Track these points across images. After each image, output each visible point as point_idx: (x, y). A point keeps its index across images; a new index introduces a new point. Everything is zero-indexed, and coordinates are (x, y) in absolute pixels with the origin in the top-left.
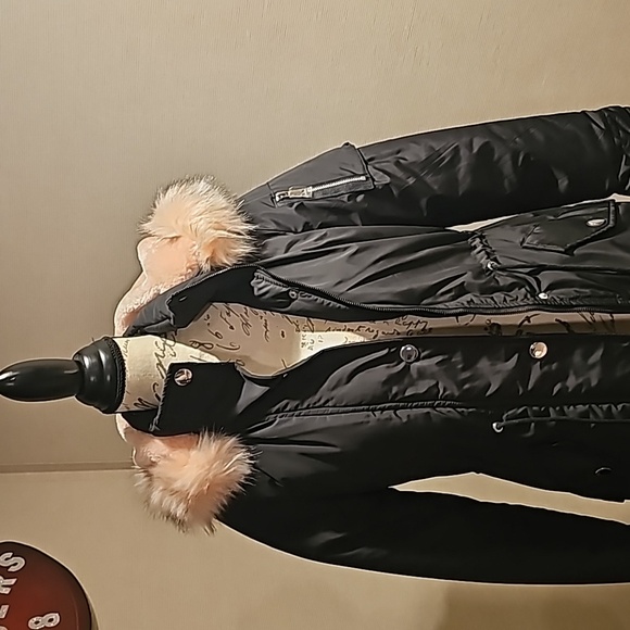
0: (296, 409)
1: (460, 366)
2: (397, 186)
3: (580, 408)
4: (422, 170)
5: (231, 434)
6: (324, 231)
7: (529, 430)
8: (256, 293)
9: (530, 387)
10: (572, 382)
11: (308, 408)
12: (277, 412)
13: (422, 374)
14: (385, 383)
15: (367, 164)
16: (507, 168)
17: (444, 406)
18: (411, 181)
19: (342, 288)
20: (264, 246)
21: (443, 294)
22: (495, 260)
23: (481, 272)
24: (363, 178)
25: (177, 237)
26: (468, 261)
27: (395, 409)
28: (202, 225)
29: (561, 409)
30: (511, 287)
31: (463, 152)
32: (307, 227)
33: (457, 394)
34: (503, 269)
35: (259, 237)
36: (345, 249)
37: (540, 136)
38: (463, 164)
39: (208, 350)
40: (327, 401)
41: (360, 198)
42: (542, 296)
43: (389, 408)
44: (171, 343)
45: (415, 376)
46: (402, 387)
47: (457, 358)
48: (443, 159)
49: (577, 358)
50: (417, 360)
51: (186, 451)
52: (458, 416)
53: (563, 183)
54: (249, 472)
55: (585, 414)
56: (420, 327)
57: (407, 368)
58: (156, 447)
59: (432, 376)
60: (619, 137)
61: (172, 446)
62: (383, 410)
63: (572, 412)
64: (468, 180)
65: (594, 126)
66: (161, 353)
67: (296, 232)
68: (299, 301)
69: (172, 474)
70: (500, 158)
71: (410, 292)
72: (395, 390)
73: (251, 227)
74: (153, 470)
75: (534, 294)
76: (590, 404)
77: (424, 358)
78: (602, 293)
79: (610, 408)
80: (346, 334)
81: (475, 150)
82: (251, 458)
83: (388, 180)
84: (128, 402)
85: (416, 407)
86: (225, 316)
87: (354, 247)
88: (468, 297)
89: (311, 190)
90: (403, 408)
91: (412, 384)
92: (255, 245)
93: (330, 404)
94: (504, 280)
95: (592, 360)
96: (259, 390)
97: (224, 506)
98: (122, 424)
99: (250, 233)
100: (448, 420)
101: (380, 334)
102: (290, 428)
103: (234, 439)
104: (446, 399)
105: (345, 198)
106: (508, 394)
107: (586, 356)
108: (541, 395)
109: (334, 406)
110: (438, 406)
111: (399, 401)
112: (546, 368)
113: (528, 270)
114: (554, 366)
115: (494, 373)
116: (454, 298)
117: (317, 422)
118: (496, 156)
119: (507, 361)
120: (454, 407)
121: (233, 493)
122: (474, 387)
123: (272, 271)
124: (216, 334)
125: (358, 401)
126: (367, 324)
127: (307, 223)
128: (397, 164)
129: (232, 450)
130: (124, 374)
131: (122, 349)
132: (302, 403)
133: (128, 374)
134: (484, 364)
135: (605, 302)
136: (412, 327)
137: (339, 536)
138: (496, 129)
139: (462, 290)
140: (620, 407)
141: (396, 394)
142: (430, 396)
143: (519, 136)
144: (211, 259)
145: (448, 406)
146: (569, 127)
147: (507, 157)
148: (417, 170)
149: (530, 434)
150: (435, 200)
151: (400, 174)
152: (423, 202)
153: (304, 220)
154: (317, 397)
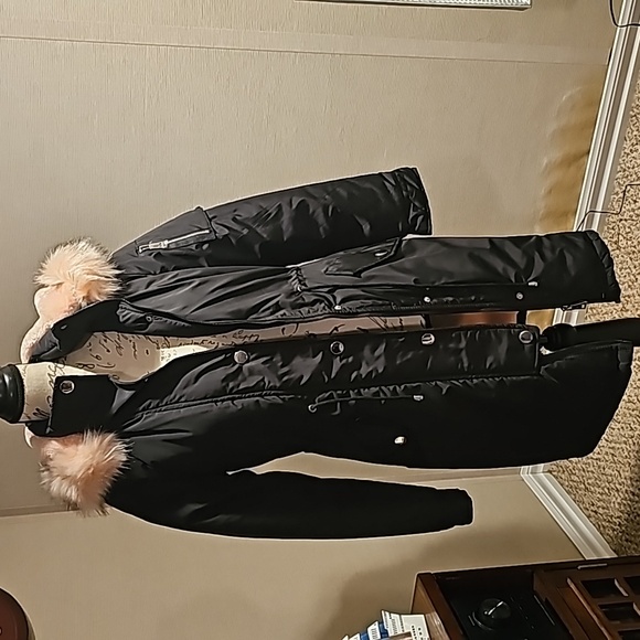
0: (157, 406)
1: (280, 364)
2: (233, 236)
3: (374, 389)
4: (254, 223)
5: (110, 432)
6: (176, 272)
7: (336, 410)
8: (121, 320)
9: (333, 376)
10: (364, 371)
11: (166, 404)
12: (144, 410)
13: (252, 372)
14: (223, 380)
15: (210, 220)
16: (321, 219)
17: (269, 395)
18: (245, 232)
19: (187, 312)
20: (129, 286)
21: (263, 311)
22: (305, 285)
23: (292, 293)
24: (207, 231)
25: (61, 284)
26: (286, 287)
27: (233, 399)
28: (78, 272)
29: (359, 391)
30: (313, 303)
31: (285, 208)
32: (164, 270)
33: (278, 385)
34: (309, 290)
35: (124, 279)
36: (190, 283)
37: (343, 193)
38: (286, 219)
39: (90, 369)
40: (180, 398)
41: (205, 246)
42: (337, 308)
43: (228, 399)
44: (61, 366)
45: (247, 374)
46: (237, 383)
47: (277, 358)
48: (270, 214)
49: (367, 352)
50: (248, 361)
51: (74, 446)
52: (281, 402)
53: (366, 228)
54: (125, 459)
55: (377, 394)
56: (253, 339)
57: (240, 368)
58: (53, 446)
59: (260, 373)
60: (406, 190)
61: (65, 445)
62: (223, 401)
63: (367, 393)
64: (290, 229)
65: (387, 184)
66: (52, 373)
67: (155, 274)
68: (155, 323)
69: (65, 464)
70: (314, 212)
71: (239, 311)
72: (231, 385)
73: (118, 272)
74: (51, 463)
75: (330, 306)
76: (380, 386)
77: (253, 360)
78: (380, 302)
79: (395, 388)
80: (193, 346)
81: (294, 207)
82: (126, 448)
83: (227, 231)
84: (28, 412)
85: (249, 397)
86: (103, 342)
87: (197, 281)
88: (282, 312)
89: (166, 242)
90: (239, 398)
91: (244, 380)
92: (121, 285)
93: (183, 399)
94: (309, 298)
95: (377, 353)
96: (128, 394)
97: (109, 489)
98: (29, 434)
99: (117, 276)
100: (272, 405)
101: (220, 346)
102: (154, 421)
103: (112, 435)
104: (271, 389)
105: (194, 247)
106: (317, 383)
107: (373, 351)
108: (342, 381)
109: (185, 401)
110: (266, 395)
111: (236, 393)
112: (344, 361)
113: (327, 290)
114: (350, 359)
115: (305, 367)
116: (272, 314)
117: (174, 415)
118: (311, 211)
119: (314, 357)
120: (277, 395)
121: (114, 477)
122: (291, 379)
123: (135, 304)
124: (97, 357)
125: (203, 396)
126: (209, 338)
127: (163, 267)
128: (234, 219)
129: (111, 443)
130: (23, 390)
131: (21, 371)
132: (162, 401)
133: (26, 390)
134: (298, 361)
135: (383, 308)
136: (246, 340)
137: (201, 506)
138: (311, 190)
139: (278, 307)
140: (402, 387)
141: (233, 388)
142: (258, 388)
143: (328, 194)
144: (87, 298)
145: (274, 394)
146: (368, 185)
147: (320, 210)
148: (250, 223)
149: (337, 413)
150: (264, 244)
151: (236, 227)
152: (257, 247)
153: (161, 264)
154: (172, 396)
